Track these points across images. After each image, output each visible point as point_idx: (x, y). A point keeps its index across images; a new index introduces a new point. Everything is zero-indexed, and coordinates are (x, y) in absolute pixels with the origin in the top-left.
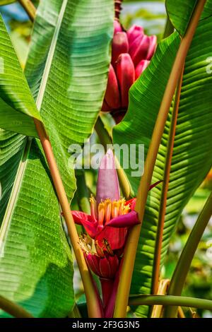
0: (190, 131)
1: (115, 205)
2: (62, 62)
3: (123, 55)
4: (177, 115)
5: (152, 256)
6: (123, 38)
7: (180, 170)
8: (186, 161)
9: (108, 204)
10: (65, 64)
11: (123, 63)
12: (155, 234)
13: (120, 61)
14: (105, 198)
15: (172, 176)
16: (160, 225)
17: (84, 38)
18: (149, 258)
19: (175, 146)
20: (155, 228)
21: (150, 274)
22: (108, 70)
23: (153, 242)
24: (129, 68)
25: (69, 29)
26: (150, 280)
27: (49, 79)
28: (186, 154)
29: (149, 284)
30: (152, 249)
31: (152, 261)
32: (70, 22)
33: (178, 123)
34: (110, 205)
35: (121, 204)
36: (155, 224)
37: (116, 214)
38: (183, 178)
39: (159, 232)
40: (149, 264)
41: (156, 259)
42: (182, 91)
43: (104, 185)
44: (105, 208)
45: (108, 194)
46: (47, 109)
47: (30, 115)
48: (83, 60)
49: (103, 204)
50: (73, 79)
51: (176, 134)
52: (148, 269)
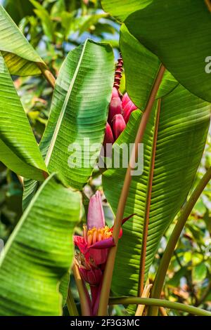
0: (164, 174)
1: (100, 232)
2: (70, 122)
3: (117, 115)
4: (154, 161)
5: (138, 267)
6: (118, 103)
7: (159, 203)
8: (162, 196)
9: (94, 231)
10: (72, 124)
11: (117, 121)
12: (140, 251)
13: (115, 120)
14: (92, 227)
15: (152, 207)
16: (143, 244)
17: (89, 103)
18: (135, 269)
19: (154, 184)
20: (140, 246)
21: (137, 280)
22: (105, 127)
23: (139, 257)
24: (121, 125)
25: (78, 96)
26: (137, 284)
27: (58, 136)
28: (162, 191)
29: (136, 288)
30: (139, 262)
31: (138, 271)
32: (78, 90)
33: (155, 168)
34: (96, 232)
35: (104, 231)
36: (139, 243)
37: (100, 239)
38: (161, 209)
39: (143, 249)
40: (136, 273)
41: (141, 269)
42: (157, 144)
43: (92, 217)
44: (92, 235)
45: (95, 224)
46: (55, 159)
47: (38, 167)
48: (87, 120)
49: (91, 231)
50: (78, 135)
51: (154, 176)
52: (135, 277)
